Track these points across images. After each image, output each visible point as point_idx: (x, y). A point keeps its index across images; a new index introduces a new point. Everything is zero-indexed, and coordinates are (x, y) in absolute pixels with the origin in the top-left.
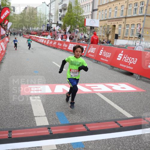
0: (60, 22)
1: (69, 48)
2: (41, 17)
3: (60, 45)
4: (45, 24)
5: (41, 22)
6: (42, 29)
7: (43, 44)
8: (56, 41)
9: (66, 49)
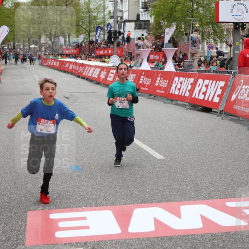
0: (145, 17)
1: (174, 90)
2: (91, 6)
3: (148, 81)
4: (102, 26)
5: (92, 20)
6: (94, 40)
7: (98, 83)
8: (134, 72)
9: (163, 92)
